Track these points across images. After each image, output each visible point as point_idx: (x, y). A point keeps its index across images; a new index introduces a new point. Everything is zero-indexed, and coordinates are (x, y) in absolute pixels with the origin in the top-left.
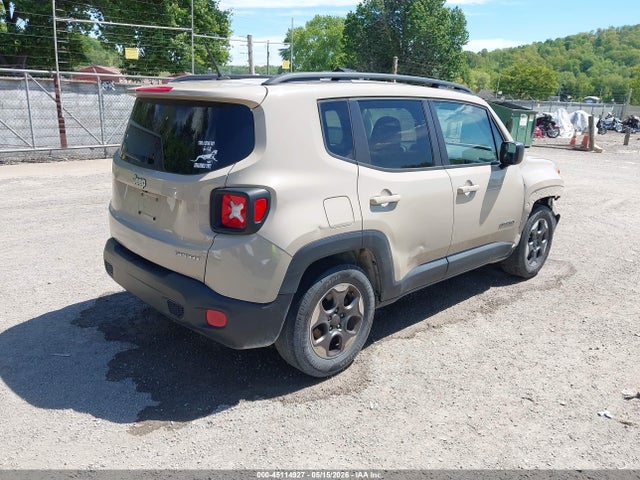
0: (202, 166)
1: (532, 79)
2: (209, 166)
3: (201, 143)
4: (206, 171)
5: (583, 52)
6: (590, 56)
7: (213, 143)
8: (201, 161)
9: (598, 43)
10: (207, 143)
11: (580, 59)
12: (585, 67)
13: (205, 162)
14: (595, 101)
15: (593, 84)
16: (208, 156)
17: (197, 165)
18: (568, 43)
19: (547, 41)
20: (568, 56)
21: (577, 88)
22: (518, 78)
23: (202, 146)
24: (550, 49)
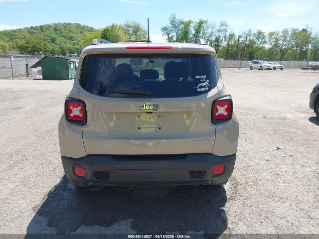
0: (203, 89)
1: (38, 46)
2: (207, 89)
3: (198, 77)
4: (206, 92)
5: (50, 34)
6: (54, 35)
7: (205, 76)
8: (201, 87)
9: (56, 29)
10: (202, 77)
11: (50, 36)
12: (53, 40)
13: (204, 87)
14: (76, 56)
15: (60, 48)
16: (205, 84)
17: (199, 90)
18: (42, 28)
19: (31, 27)
20: (44, 35)
21: (53, 50)
22: (30, 45)
23: (200, 79)
24: (34, 31)
